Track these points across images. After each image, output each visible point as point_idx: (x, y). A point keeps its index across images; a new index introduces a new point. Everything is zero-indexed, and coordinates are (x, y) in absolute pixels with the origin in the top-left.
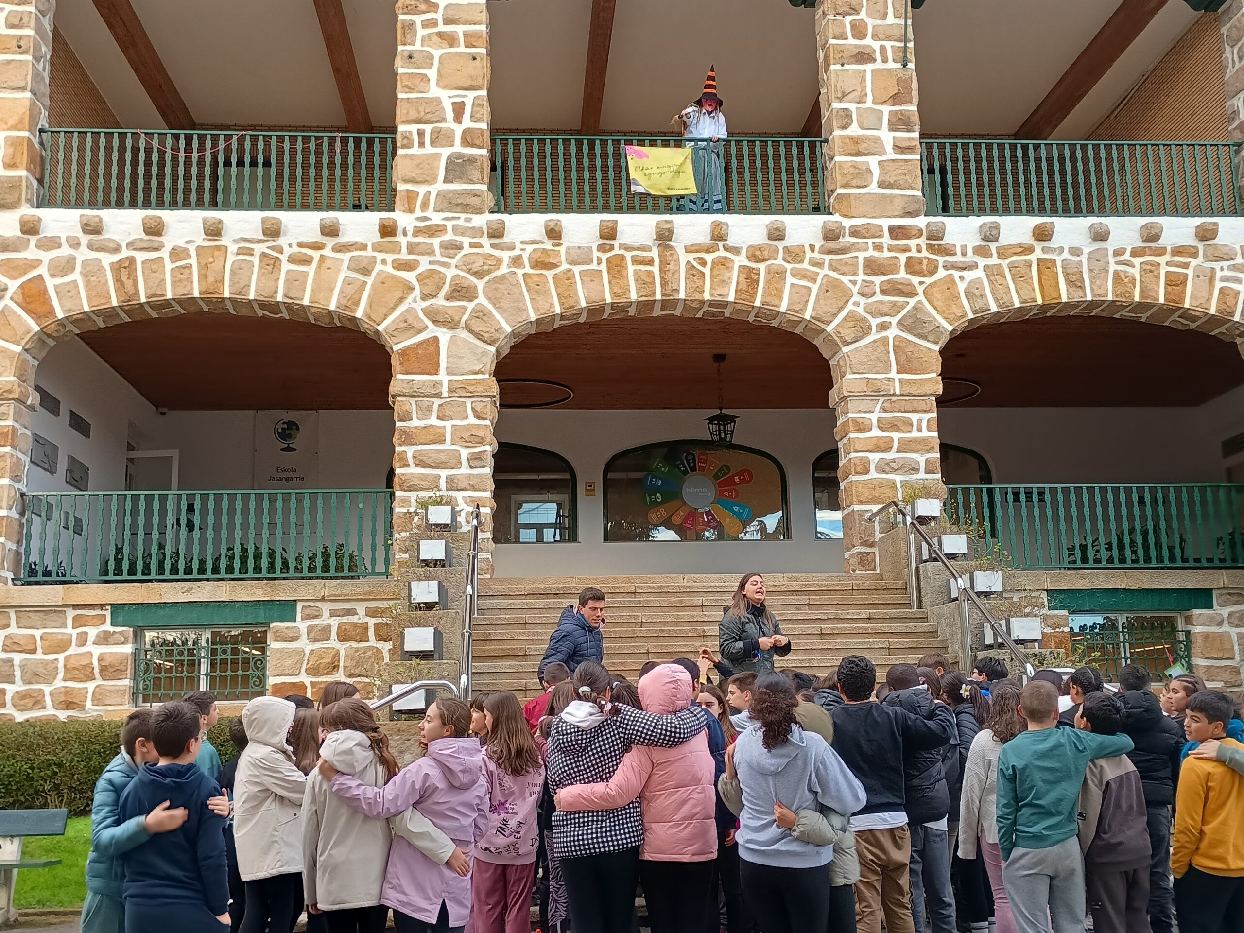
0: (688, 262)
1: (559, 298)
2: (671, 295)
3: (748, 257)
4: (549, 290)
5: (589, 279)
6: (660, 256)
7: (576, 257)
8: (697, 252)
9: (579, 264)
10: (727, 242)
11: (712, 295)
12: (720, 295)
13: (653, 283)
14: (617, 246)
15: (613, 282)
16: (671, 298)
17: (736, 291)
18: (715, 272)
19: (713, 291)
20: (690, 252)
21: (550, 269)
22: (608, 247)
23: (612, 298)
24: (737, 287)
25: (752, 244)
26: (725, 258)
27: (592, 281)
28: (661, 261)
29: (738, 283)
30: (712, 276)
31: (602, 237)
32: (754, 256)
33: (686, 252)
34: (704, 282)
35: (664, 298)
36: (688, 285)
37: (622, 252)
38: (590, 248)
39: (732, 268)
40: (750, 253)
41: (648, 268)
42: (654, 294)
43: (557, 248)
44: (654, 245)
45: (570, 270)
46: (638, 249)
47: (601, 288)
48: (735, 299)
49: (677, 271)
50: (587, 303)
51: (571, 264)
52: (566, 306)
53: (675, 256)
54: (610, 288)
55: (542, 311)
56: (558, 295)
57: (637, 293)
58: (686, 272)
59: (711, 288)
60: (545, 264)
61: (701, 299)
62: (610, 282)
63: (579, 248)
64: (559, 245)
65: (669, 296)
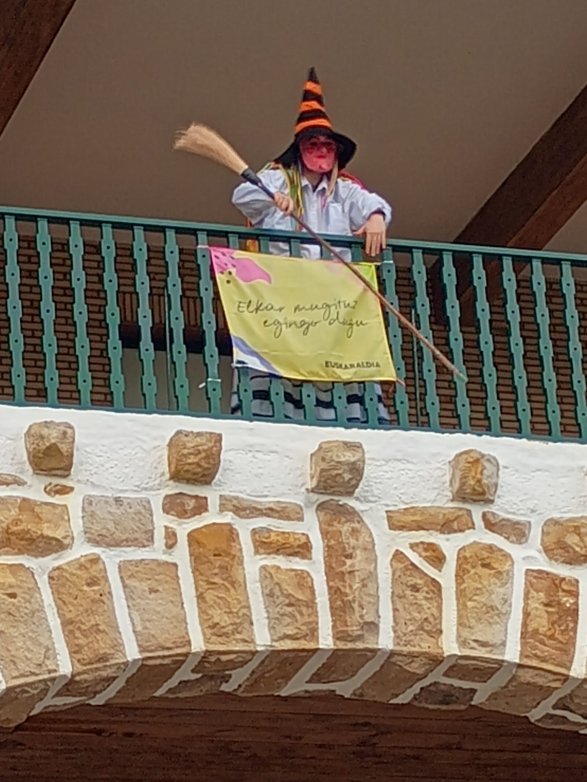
0: (398, 556)
1: (69, 635)
2: (359, 638)
3: (547, 550)
4: (41, 609)
5: (145, 586)
6: (325, 534)
7: (111, 526)
8: (420, 528)
9: (118, 544)
10: (493, 508)
11: (463, 643)
12: (484, 644)
13: (311, 604)
14: (213, 502)
15: (210, 596)
16: (360, 645)
17: (524, 635)
18: (469, 584)
19: (465, 633)
20: (402, 528)
21: (43, 553)
22: (192, 503)
23: (207, 640)
24: (525, 625)
25: (556, 515)
26: (491, 548)
27: (152, 591)
28: (328, 548)
29: (526, 614)
30: (461, 594)
31: (176, 476)
32: (563, 546)
33: (392, 527)
34: (440, 608)
35: (341, 645)
36: (402, 613)
37: (228, 518)
38: (146, 505)
39: (509, 574)
40: (551, 540)
41: (298, 564)
42: (313, 633)
43: (57, 500)
44: (309, 504)
45: (95, 560)
46: (270, 512)
47: (176, 610)
48: (522, 655)
49: (372, 576)
50: (142, 649)
51: (97, 544)
52: (87, 654)
53: (363, 537)
54: (202, 612)
55: (23, 667)
56: (66, 623)
57: (272, 628)
58: (394, 581)
59: (460, 624)
60: (32, 540)
61: (434, 651)
62: (200, 597)
63: (118, 500)
64: (65, 490)
65: (354, 640)
